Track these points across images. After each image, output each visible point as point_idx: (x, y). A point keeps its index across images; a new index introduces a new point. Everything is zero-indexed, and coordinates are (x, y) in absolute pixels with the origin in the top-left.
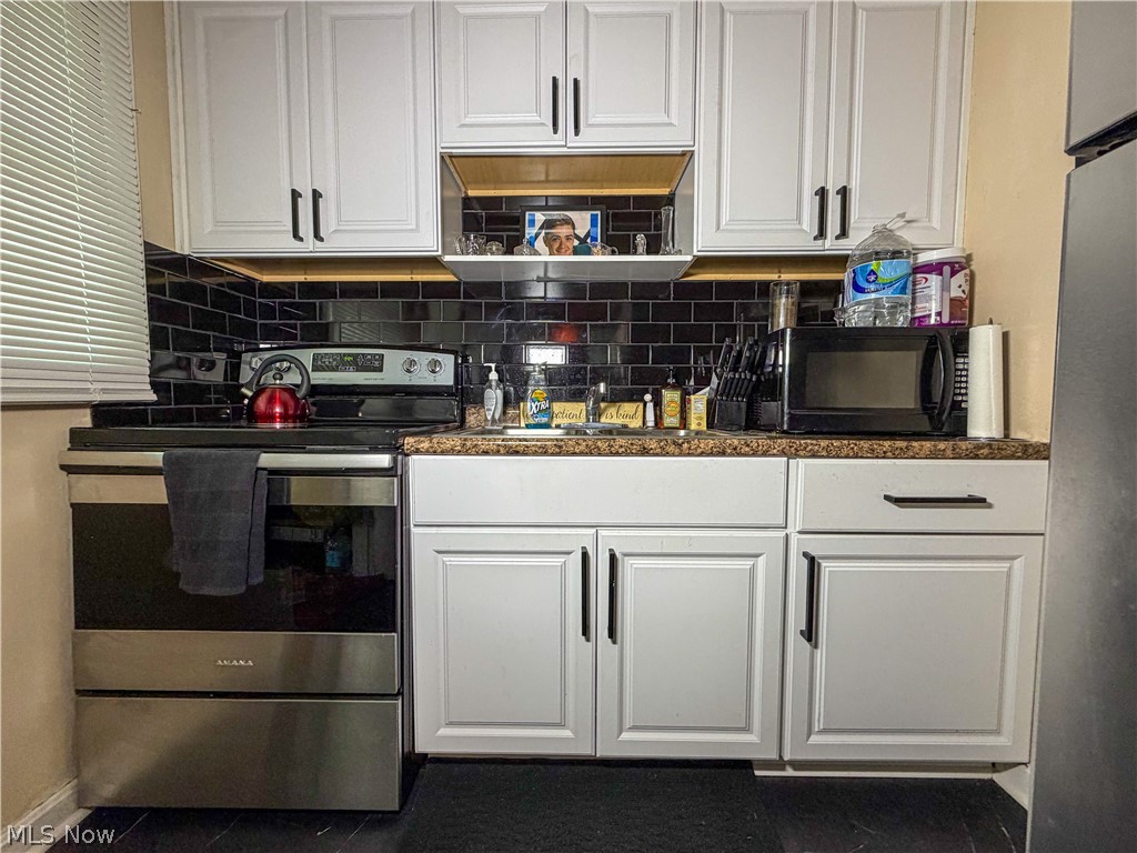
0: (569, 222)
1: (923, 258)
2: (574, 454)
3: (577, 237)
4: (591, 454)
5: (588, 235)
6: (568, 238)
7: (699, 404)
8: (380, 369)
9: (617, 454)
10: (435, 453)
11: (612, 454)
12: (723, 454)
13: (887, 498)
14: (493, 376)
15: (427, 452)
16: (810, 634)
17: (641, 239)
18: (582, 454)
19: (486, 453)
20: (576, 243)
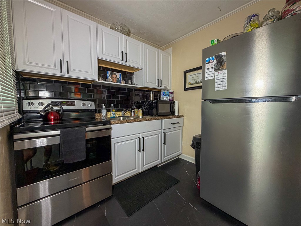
0: (115, 74)
1: (170, 91)
2: (137, 122)
3: (117, 78)
4: (140, 121)
5: (119, 78)
6: (115, 78)
7: (141, 111)
8: (74, 105)
9: (143, 121)
10: (115, 124)
11: (142, 121)
12: (155, 120)
13: (171, 124)
14: (104, 107)
15: (114, 124)
16: (165, 144)
17: (129, 81)
18: (138, 121)
19: (124, 123)
20: (117, 79)
